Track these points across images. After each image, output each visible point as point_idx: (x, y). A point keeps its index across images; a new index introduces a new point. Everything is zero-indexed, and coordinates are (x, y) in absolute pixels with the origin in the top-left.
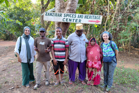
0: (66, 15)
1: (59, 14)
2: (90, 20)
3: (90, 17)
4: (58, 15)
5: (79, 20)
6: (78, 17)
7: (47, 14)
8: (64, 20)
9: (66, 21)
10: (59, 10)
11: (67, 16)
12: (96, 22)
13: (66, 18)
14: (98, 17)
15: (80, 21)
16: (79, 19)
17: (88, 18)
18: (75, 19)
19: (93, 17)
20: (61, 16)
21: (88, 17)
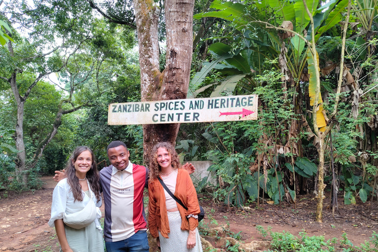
0: (159, 106)
1: (142, 105)
2: (224, 110)
3: (222, 103)
4: (140, 107)
5: (195, 114)
6: (191, 107)
7: (117, 109)
8: (156, 118)
9: (161, 121)
10: (148, 95)
11: (161, 107)
12: (241, 115)
13: (159, 112)
14: (247, 101)
15: (197, 117)
16: (192, 111)
17: (217, 105)
18: (184, 112)
19: (230, 101)
20: (147, 108)
21: (216, 103)
